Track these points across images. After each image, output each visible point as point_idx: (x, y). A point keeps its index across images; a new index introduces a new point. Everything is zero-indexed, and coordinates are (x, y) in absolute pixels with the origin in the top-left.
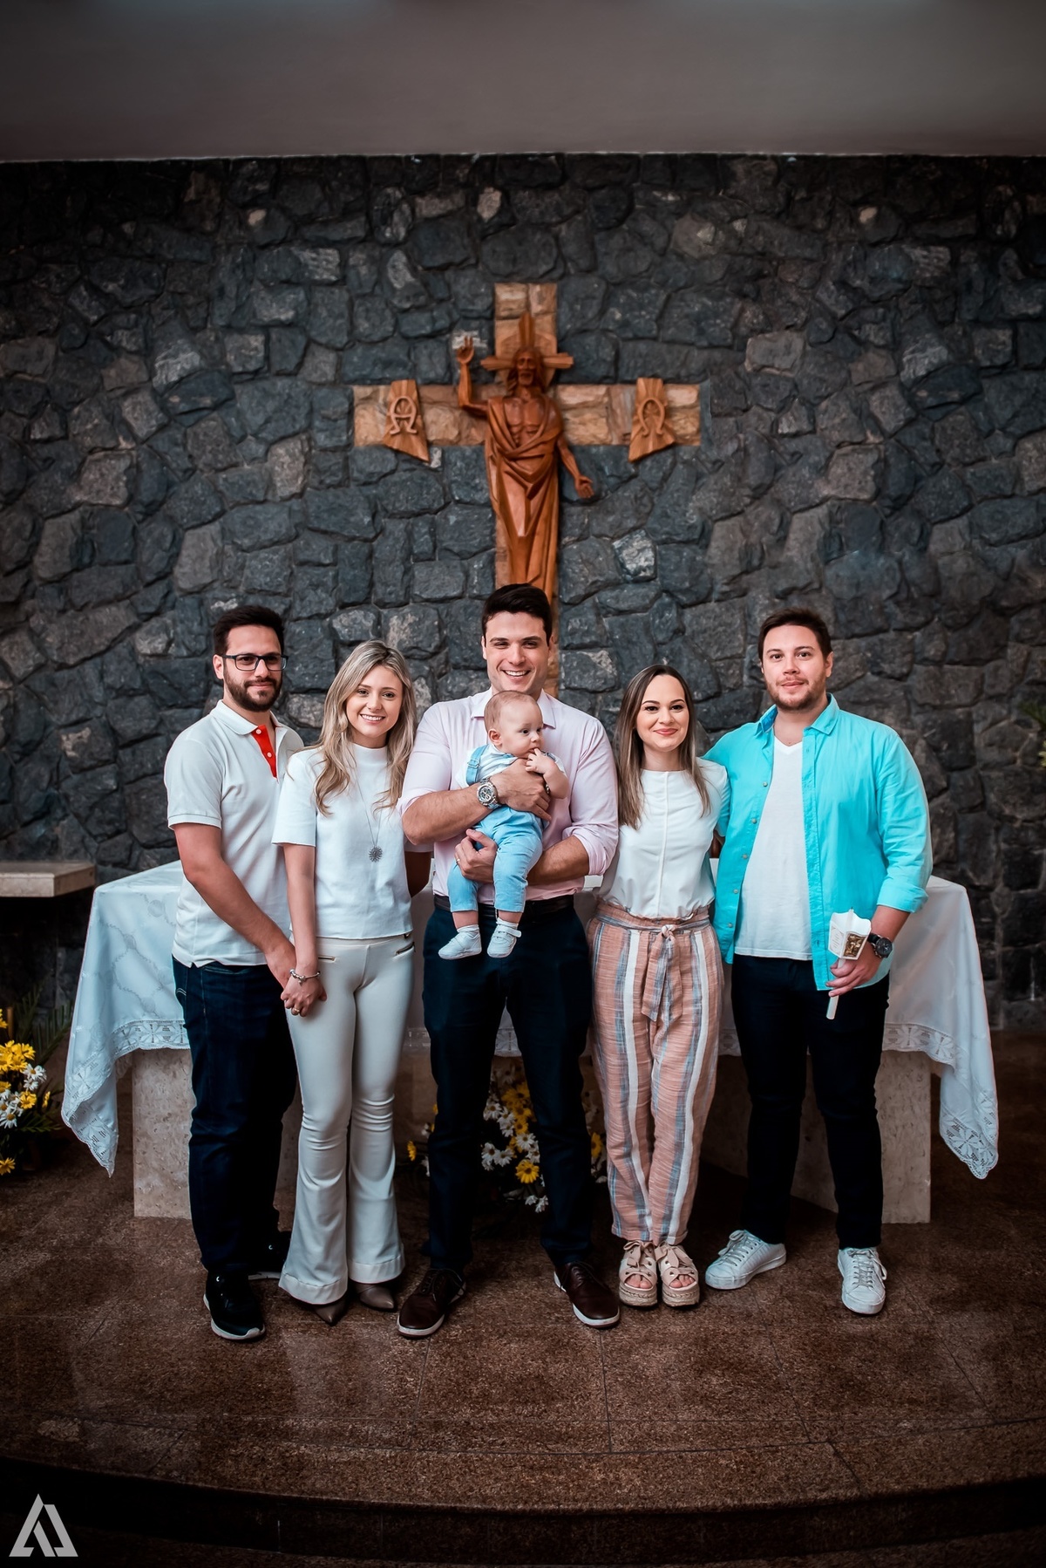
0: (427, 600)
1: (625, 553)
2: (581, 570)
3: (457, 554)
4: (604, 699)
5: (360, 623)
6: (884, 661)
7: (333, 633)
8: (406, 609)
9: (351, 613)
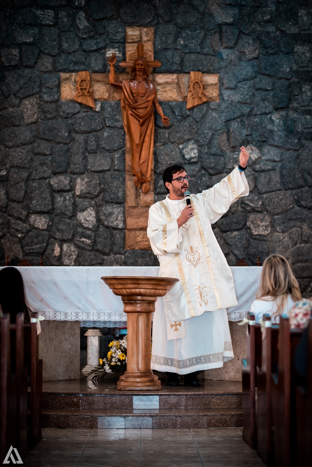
0: (94, 171)
1: (184, 151)
2: (165, 158)
3: (107, 151)
5: (63, 182)
6: (302, 200)
7: (50, 186)
8: (84, 176)
9: (59, 177)
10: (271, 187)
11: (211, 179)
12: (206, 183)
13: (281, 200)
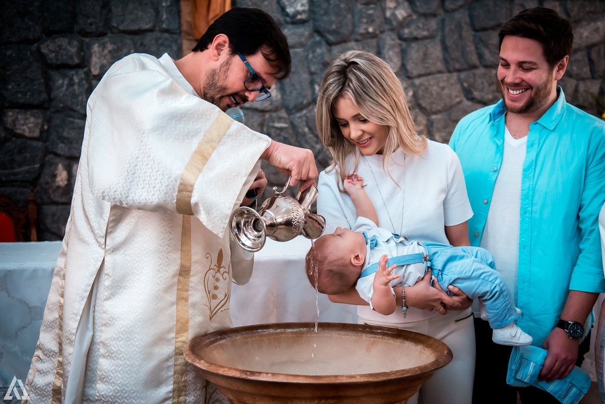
0: (124, 32)
4: (271, 117)
5: (65, 50)
6: (476, 89)
7: (42, 57)
8: (106, 39)
9: (57, 40)
10: (428, 68)
11: (330, 51)
12: (322, 58)
13: (443, 88)
